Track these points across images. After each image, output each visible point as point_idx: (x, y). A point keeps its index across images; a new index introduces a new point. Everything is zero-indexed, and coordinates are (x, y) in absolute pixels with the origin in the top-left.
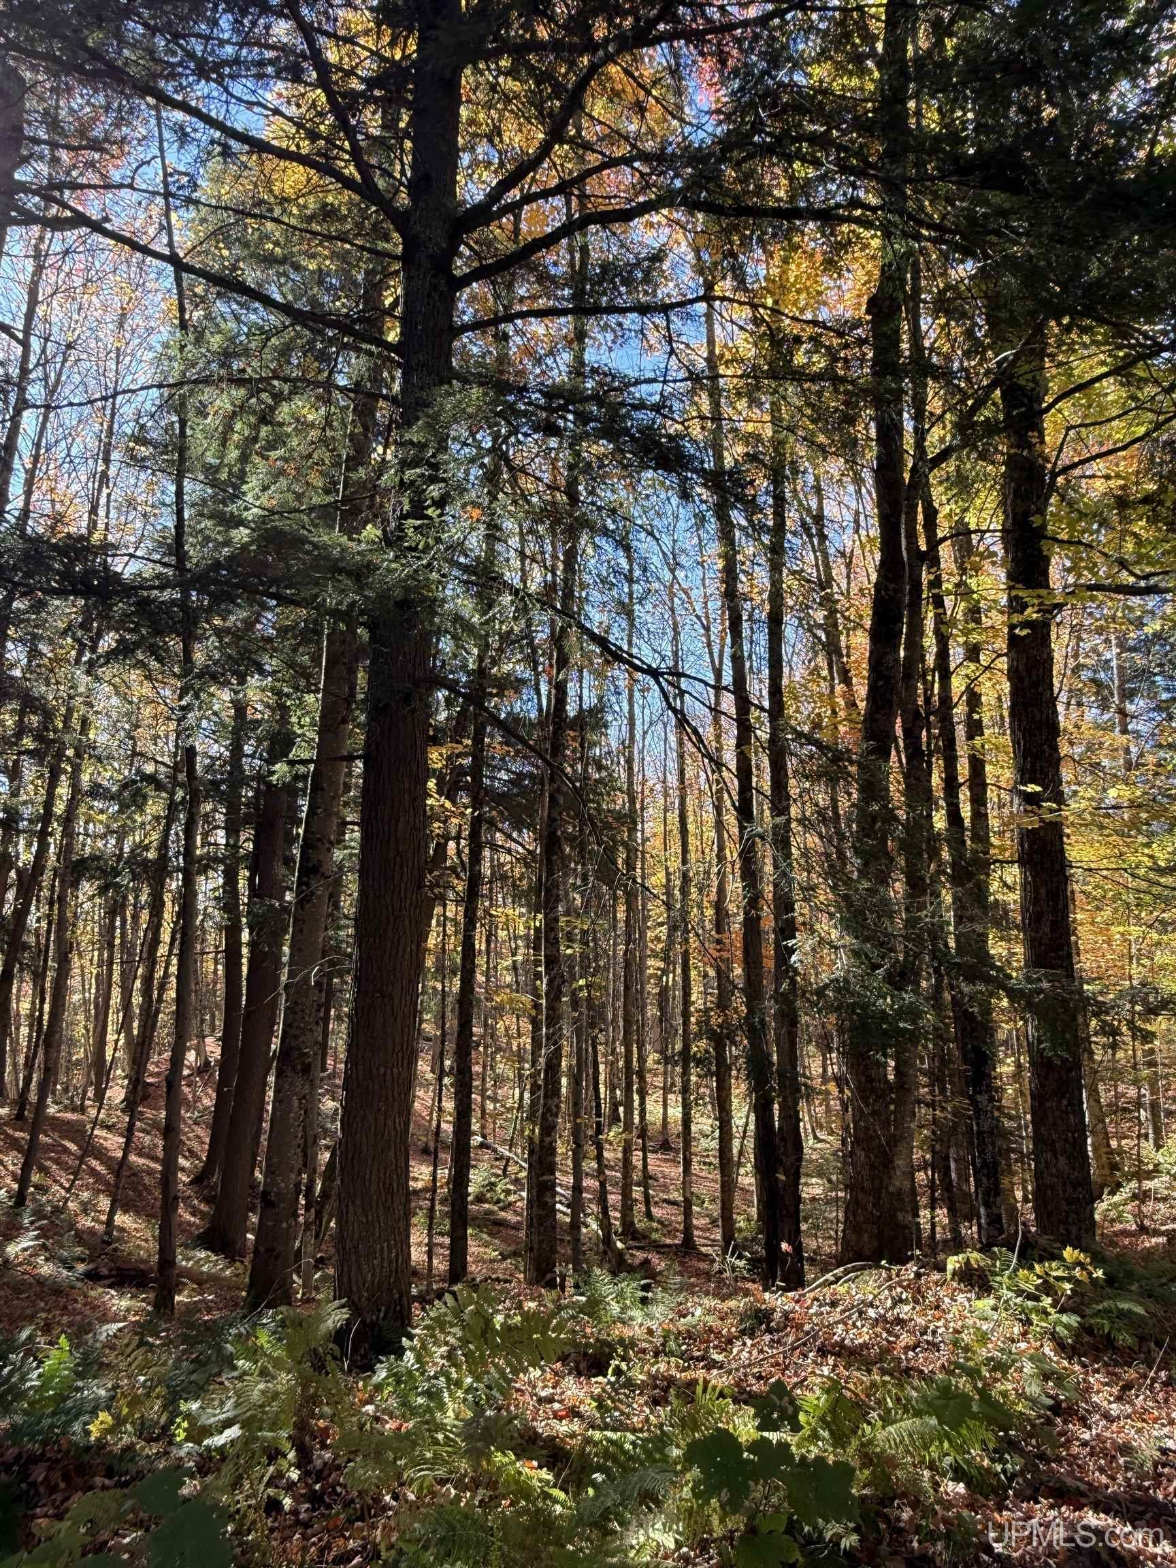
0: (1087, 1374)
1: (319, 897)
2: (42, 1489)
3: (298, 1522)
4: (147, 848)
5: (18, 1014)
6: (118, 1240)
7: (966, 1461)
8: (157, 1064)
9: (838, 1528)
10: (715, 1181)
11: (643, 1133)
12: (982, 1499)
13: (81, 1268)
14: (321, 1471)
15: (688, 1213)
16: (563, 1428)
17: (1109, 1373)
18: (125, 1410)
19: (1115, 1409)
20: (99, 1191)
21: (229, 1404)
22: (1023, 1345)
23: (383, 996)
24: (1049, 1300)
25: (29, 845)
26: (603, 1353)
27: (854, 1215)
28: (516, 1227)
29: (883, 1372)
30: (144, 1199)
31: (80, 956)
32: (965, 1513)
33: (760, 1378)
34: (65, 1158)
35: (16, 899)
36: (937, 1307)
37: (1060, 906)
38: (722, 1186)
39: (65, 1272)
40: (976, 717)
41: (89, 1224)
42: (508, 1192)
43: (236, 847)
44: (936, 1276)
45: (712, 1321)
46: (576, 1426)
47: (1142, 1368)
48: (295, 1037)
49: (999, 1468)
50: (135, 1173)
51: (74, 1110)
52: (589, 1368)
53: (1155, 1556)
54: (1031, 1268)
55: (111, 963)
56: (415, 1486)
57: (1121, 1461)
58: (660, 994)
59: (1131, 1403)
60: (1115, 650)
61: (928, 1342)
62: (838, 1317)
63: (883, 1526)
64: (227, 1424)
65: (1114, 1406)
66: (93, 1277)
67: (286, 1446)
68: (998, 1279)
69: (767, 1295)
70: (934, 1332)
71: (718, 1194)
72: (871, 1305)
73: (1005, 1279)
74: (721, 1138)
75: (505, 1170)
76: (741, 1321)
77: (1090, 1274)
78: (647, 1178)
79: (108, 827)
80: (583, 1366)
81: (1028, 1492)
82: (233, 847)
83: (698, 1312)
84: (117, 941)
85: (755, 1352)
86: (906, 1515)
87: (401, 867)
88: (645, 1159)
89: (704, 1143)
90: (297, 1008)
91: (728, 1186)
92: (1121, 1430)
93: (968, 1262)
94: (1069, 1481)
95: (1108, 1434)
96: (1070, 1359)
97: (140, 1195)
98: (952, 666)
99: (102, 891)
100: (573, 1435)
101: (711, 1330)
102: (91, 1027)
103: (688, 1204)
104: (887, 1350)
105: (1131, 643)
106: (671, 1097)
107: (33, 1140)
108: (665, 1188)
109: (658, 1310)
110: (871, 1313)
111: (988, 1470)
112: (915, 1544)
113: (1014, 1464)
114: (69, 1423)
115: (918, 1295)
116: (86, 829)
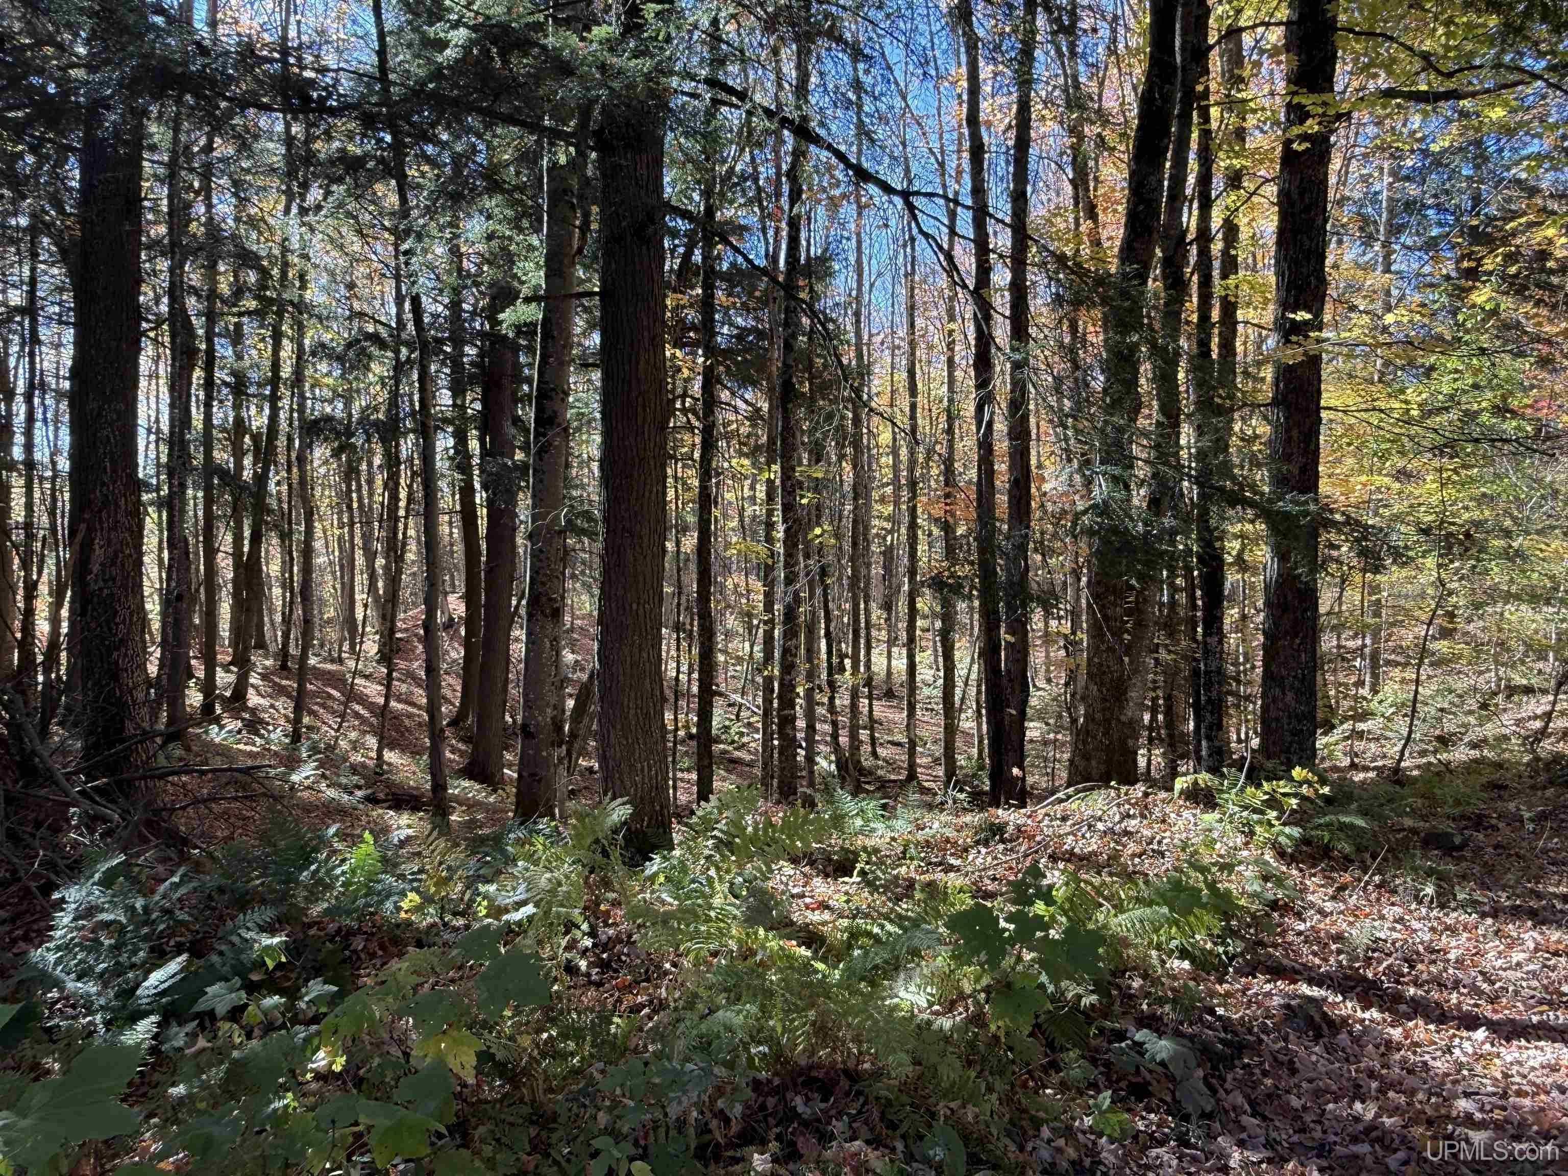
0: (1304, 877)
1: (556, 447)
2: (363, 956)
3: (590, 983)
4: (376, 409)
5: (268, 575)
6: (390, 772)
7: (1192, 945)
8: (404, 621)
9: (1080, 990)
10: (939, 725)
11: (869, 683)
12: (1204, 975)
13: (359, 793)
14: (606, 944)
15: (912, 753)
16: (816, 917)
17: (1325, 877)
18: (433, 889)
19: (1329, 906)
20: (365, 732)
21: (522, 888)
22: (1245, 853)
23: (632, 536)
24: (1275, 814)
25: (260, 409)
26: (848, 859)
27: (1085, 743)
28: (750, 764)
29: (1111, 874)
30: (407, 739)
31: (321, 520)
32: (1192, 984)
33: (994, 879)
34: (330, 703)
35: (254, 464)
36: (1164, 821)
37: (1312, 447)
38: (946, 728)
39: (346, 797)
40: (1233, 252)
41: (360, 759)
42: (741, 734)
43: (463, 407)
44: (1163, 795)
45: (950, 833)
46: (827, 916)
47: (1357, 874)
48: (543, 584)
49: (1221, 949)
50: (397, 717)
51: (333, 661)
52: (835, 871)
53: (1364, 1020)
54: (1259, 786)
55: (352, 524)
56: (691, 957)
57: (1334, 947)
58: (883, 553)
59: (1344, 901)
60: (1387, 179)
61: (1153, 851)
62: (1068, 829)
63: (1115, 992)
64: (524, 903)
65: (1328, 904)
66: (372, 800)
67: (579, 919)
68: (1226, 796)
69: (1000, 812)
70: (1160, 843)
71: (942, 736)
72: (1100, 819)
73: (1233, 797)
74: (946, 686)
75: (738, 716)
76: (976, 833)
77: (1316, 791)
78: (873, 723)
79: (334, 392)
80: (830, 869)
81: (1247, 970)
82: (459, 407)
83: (936, 825)
84: (355, 505)
85: (989, 859)
86: (1137, 983)
87: (644, 407)
88: (871, 705)
89: (926, 691)
90: (542, 556)
91: (951, 730)
92: (1334, 923)
93: (1196, 783)
94: (1285, 962)
95: (1322, 926)
96: (1289, 865)
97: (403, 735)
98: (1214, 194)
99: (336, 454)
100: (824, 923)
101: (948, 841)
102: (338, 586)
103: (912, 745)
104: (1115, 857)
105: (1404, 172)
106: (895, 650)
107: (301, 689)
108: (890, 732)
109: (899, 824)
110: (1100, 826)
111: (1211, 952)
112: (1145, 1007)
113: (1235, 946)
114: (381, 902)
115: (1145, 811)
116: (313, 393)
